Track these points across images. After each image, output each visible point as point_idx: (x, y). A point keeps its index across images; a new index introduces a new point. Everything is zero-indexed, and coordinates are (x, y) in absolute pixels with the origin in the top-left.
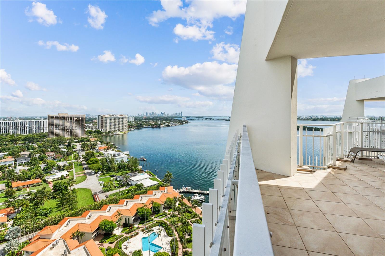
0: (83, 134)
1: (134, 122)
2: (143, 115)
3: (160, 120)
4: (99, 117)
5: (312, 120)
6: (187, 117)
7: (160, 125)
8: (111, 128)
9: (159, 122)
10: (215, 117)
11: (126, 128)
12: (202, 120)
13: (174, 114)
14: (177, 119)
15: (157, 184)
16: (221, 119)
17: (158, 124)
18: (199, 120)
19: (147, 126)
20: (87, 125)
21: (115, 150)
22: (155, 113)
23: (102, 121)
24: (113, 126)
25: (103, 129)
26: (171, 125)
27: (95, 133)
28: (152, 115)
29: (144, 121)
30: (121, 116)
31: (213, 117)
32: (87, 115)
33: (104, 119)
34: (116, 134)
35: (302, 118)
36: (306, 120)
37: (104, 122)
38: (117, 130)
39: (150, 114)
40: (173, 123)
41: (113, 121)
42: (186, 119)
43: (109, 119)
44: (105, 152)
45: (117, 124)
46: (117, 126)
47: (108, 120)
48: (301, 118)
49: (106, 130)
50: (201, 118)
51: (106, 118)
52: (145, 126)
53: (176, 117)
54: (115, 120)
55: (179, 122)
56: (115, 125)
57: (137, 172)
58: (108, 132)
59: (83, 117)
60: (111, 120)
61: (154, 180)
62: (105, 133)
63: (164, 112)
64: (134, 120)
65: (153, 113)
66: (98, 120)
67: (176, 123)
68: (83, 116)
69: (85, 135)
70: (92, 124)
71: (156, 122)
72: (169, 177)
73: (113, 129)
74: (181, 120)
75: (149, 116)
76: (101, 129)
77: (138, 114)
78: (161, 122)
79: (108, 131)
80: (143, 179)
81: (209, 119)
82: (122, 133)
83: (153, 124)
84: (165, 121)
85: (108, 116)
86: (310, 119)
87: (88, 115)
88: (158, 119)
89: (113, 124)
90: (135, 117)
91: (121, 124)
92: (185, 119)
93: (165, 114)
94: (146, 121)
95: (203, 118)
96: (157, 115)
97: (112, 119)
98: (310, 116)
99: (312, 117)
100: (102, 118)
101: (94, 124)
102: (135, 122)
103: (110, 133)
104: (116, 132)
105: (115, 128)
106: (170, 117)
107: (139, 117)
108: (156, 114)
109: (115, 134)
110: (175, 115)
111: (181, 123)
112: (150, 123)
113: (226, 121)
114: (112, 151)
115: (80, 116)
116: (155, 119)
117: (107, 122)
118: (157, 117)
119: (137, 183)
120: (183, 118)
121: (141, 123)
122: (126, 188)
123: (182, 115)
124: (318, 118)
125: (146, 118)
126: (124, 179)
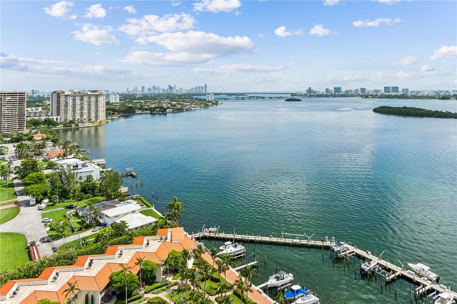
0: (21, 127)
1: (118, 104)
3: (166, 99)
4: (53, 94)
5: (439, 99)
6: (215, 94)
7: (166, 109)
8: (74, 116)
9: (165, 103)
11: (102, 115)
12: (243, 99)
13: (192, 88)
14: (197, 97)
15: (153, 222)
16: (277, 98)
17: (163, 107)
18: (237, 99)
19: (143, 111)
20: (32, 110)
21: (78, 157)
23: (58, 102)
24: (78, 112)
25: (60, 117)
26: (187, 109)
27: (44, 124)
28: (153, 92)
29: (138, 101)
30: (93, 94)
31: (262, 94)
32: (33, 91)
33: (62, 99)
34: (85, 126)
35: (421, 94)
36: (428, 98)
37: (62, 105)
38: (85, 119)
39: (149, 89)
40: (190, 105)
41: (78, 102)
42: (213, 97)
43: (71, 98)
44: (60, 160)
45: (86, 107)
46: (85, 111)
47: (70, 101)
48: (419, 95)
49: (66, 120)
50: (240, 97)
51: (66, 96)
52: (138, 112)
53: (196, 94)
54: (82, 100)
55: (200, 104)
56: (82, 109)
57: (117, 200)
58: (69, 123)
59: (23, 96)
60: (74, 100)
61: (147, 216)
62: (64, 124)
63: (175, 86)
64: (118, 101)
66: (52, 100)
67: (195, 104)
68: (23, 93)
69: (25, 128)
70: (40, 109)
71: (160, 103)
72: (176, 209)
73: (79, 117)
74: (205, 100)
75: (147, 93)
76: (57, 117)
77: (128, 89)
78: (169, 104)
79: (68, 121)
80: (127, 214)
81: (255, 97)
82: (95, 124)
83: (154, 106)
84: (175, 101)
85: (70, 93)
87: (35, 91)
88: (163, 99)
89: (78, 108)
90: (120, 95)
91: (93, 108)
92: (211, 98)
93: (176, 89)
94: (141, 101)
95: (244, 96)
96: (162, 90)
97: (77, 98)
99: (438, 92)
100: (58, 96)
101: (45, 108)
102: (121, 103)
103: (73, 125)
104: (85, 122)
105: (82, 115)
106: (184, 95)
107: (128, 94)
108: (160, 89)
109: (81, 126)
111: (204, 104)
112: (147, 106)
113: (286, 100)
114: (73, 158)
115: (17, 93)
116: (158, 99)
117: (68, 104)
118: (162, 94)
119: (116, 221)
120: (208, 96)
121: (131, 105)
122: (93, 232)
123: (206, 91)
124: (449, 95)
125: (141, 96)
126: (90, 214)
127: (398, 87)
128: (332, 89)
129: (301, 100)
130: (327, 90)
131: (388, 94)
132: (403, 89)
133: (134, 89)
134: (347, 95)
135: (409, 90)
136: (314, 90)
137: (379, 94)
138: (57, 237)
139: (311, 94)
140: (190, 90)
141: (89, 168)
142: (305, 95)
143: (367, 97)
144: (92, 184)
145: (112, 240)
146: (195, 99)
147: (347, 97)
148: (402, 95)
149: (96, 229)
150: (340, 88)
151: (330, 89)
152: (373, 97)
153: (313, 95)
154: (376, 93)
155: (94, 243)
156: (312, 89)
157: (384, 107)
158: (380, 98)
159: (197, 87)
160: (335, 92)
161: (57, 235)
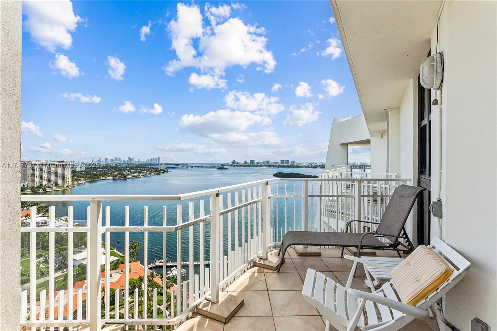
1: (83, 172)
2: (100, 161)
3: (126, 168)
5: (311, 168)
6: (166, 164)
7: (126, 175)
8: (42, 182)
9: (125, 171)
10: (204, 164)
11: (69, 181)
12: (187, 168)
13: (148, 160)
14: (152, 166)
15: (115, 260)
16: (212, 167)
17: (124, 174)
18: (183, 168)
19: (106, 177)
21: (46, 216)
22: (119, 158)
23: (25, 171)
24: (45, 178)
25: (27, 183)
26: (143, 175)
28: (115, 162)
29: (102, 170)
31: (201, 164)
33: (29, 168)
34: (52, 190)
35: (302, 165)
37: (29, 173)
38: (52, 185)
39: (112, 160)
40: (146, 172)
41: (45, 170)
42: (164, 167)
45: (53, 175)
47: (37, 170)
48: (300, 166)
49: (33, 185)
50: (185, 166)
52: (101, 178)
53: (151, 164)
54: (49, 168)
55: (154, 172)
56: (49, 176)
57: (83, 246)
58: (37, 188)
60: (41, 169)
61: (111, 256)
62: (31, 189)
63: (134, 158)
64: (84, 169)
65: (115, 158)
67: (150, 172)
71: (121, 171)
72: (133, 249)
73: (46, 183)
74: (158, 169)
75: (109, 163)
76: (24, 183)
77: (92, 160)
78: (129, 172)
79: (36, 187)
81: (196, 166)
82: (63, 188)
83: (116, 173)
84: (134, 169)
85: (37, 163)
86: (309, 166)
88: (123, 168)
89: (45, 175)
91: (60, 175)
92: (163, 167)
93: (135, 160)
94: (105, 170)
95: (188, 166)
96: (122, 161)
98: (309, 163)
99: (311, 163)
102: (86, 171)
103: (40, 190)
104: (52, 187)
105: (49, 181)
106: (142, 165)
108: (121, 160)
109: (49, 190)
110: (150, 161)
111: (157, 172)
112: (110, 173)
113: (218, 169)
114: (42, 216)
116: (119, 168)
117: (35, 172)
118: (123, 164)
119: (83, 263)
120: (161, 166)
121: (95, 173)
122: (62, 273)
123: (159, 162)
124: (317, 166)
125: (105, 166)
126: (59, 259)
127: (289, 161)
128: (248, 161)
129: (228, 169)
130: (245, 162)
131: (283, 164)
132: (292, 162)
133: (98, 160)
134: (259, 165)
135: (295, 162)
136: (237, 162)
137: (277, 165)
138: (27, 281)
139: (235, 165)
140: (146, 161)
141: (57, 224)
142: (231, 165)
143: (270, 166)
144: (61, 236)
145: (80, 277)
146: (150, 168)
147: (258, 166)
148: (291, 165)
149: (64, 271)
150: (254, 161)
151: (247, 161)
152: (274, 166)
153: (236, 165)
154: (275, 164)
155: (63, 281)
156: (235, 161)
157: (280, 173)
158: (278, 167)
159: (152, 159)
160: (250, 163)
161: (27, 279)
